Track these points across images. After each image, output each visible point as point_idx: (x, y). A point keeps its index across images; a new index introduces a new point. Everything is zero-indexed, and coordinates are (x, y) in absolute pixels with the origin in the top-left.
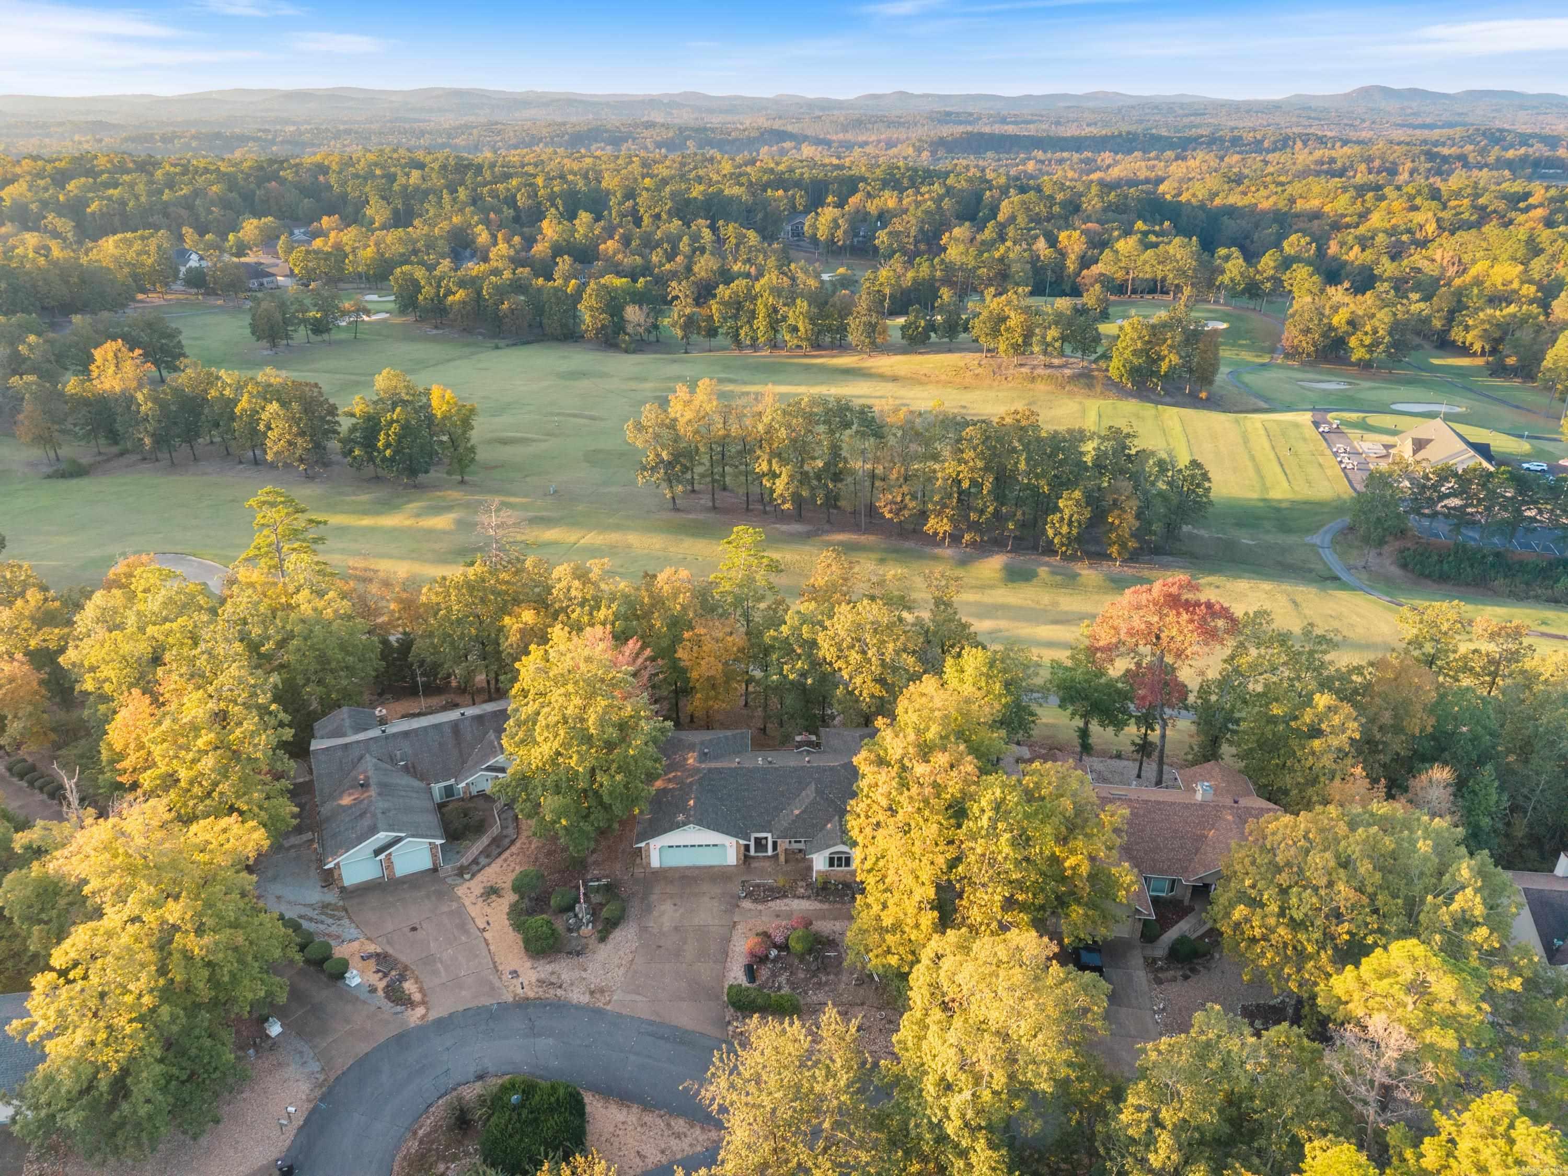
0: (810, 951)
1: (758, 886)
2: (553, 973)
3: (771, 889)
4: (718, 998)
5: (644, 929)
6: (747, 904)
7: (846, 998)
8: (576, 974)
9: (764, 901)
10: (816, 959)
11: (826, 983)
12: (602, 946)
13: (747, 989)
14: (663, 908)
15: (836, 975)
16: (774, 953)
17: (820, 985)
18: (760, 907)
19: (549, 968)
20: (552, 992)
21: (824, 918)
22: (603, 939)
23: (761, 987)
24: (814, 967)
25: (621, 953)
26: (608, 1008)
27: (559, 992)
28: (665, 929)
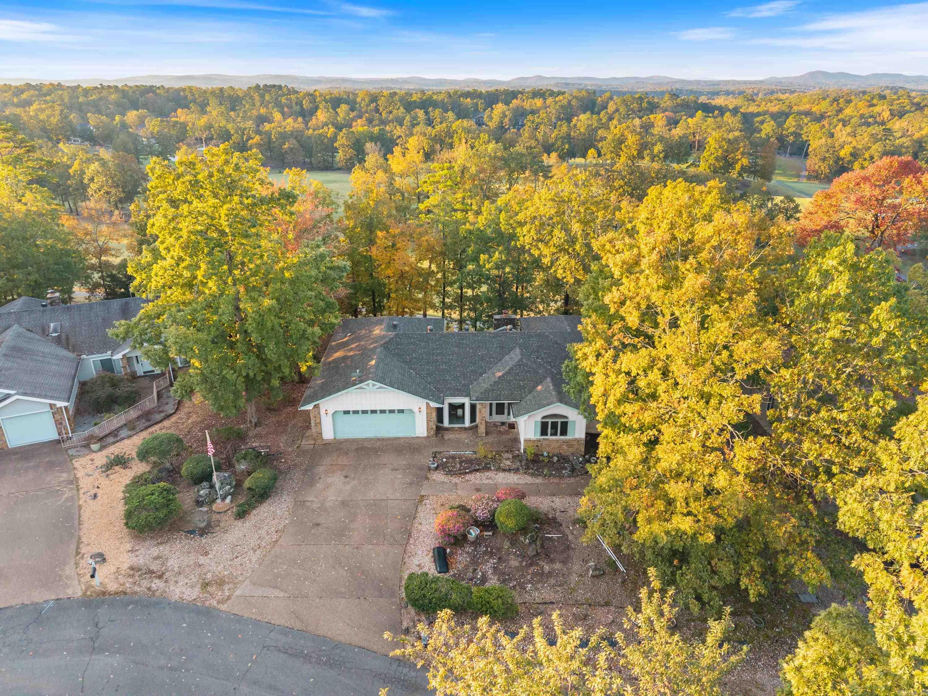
0: (524, 530)
1: (453, 457)
2: (156, 558)
3: (470, 461)
4: (393, 594)
5: (300, 504)
6: (439, 477)
7: (581, 594)
8: (190, 559)
9: (462, 473)
10: (533, 541)
11: (550, 574)
12: (239, 523)
13: (435, 580)
14: (329, 480)
15: (564, 562)
16: (474, 532)
17: (542, 576)
18: (455, 480)
19: (155, 551)
20: (145, 583)
21: (538, 493)
22: (241, 515)
23: (458, 577)
24: (531, 552)
25: (263, 532)
26: (223, 607)
27: (157, 584)
28: (328, 504)
